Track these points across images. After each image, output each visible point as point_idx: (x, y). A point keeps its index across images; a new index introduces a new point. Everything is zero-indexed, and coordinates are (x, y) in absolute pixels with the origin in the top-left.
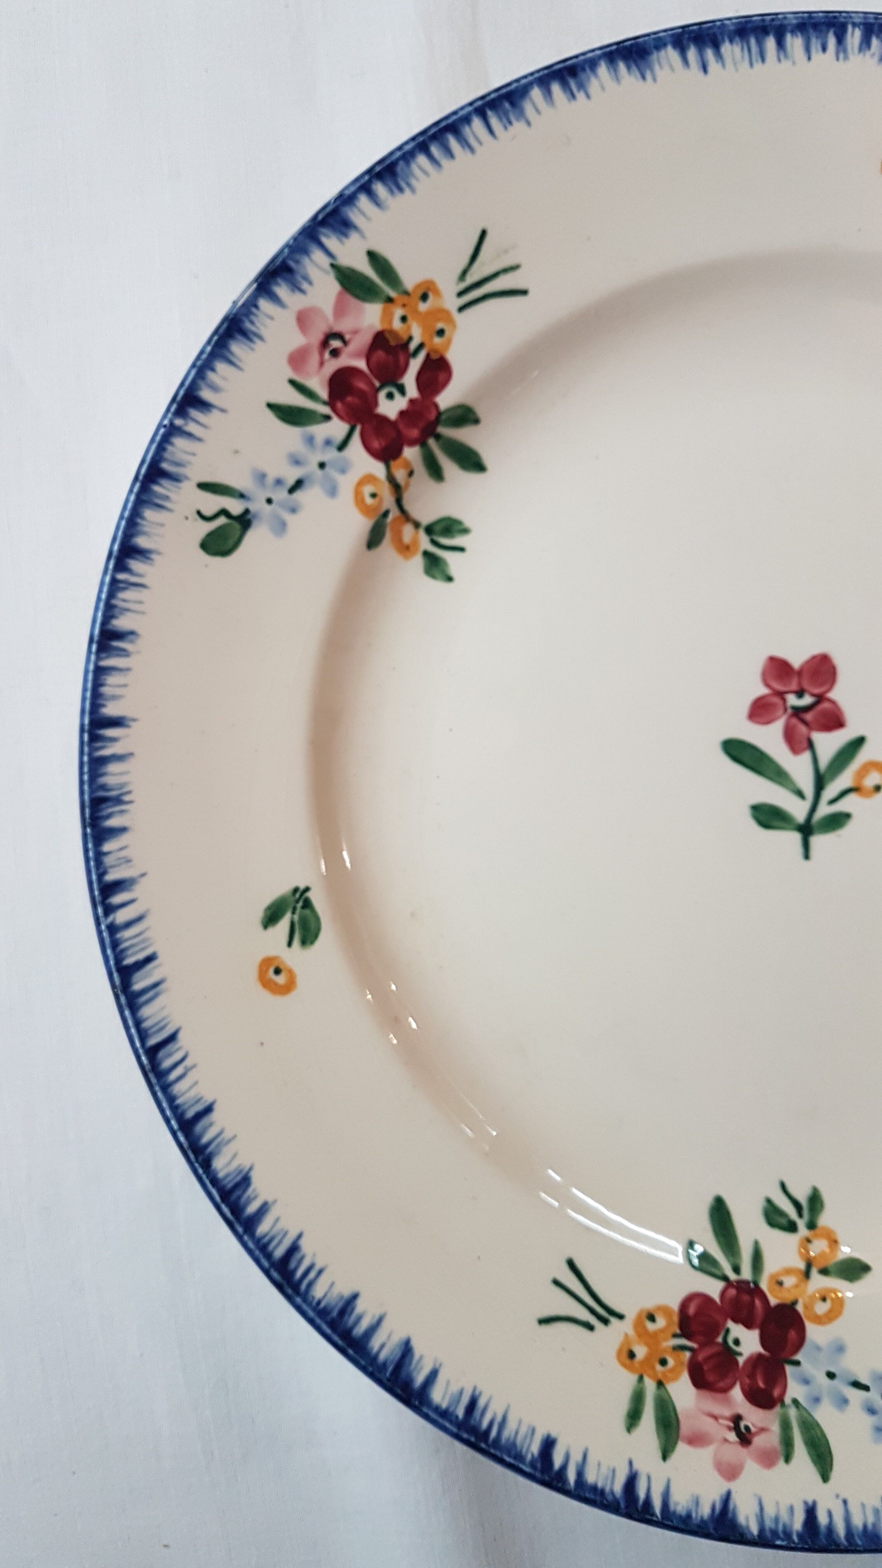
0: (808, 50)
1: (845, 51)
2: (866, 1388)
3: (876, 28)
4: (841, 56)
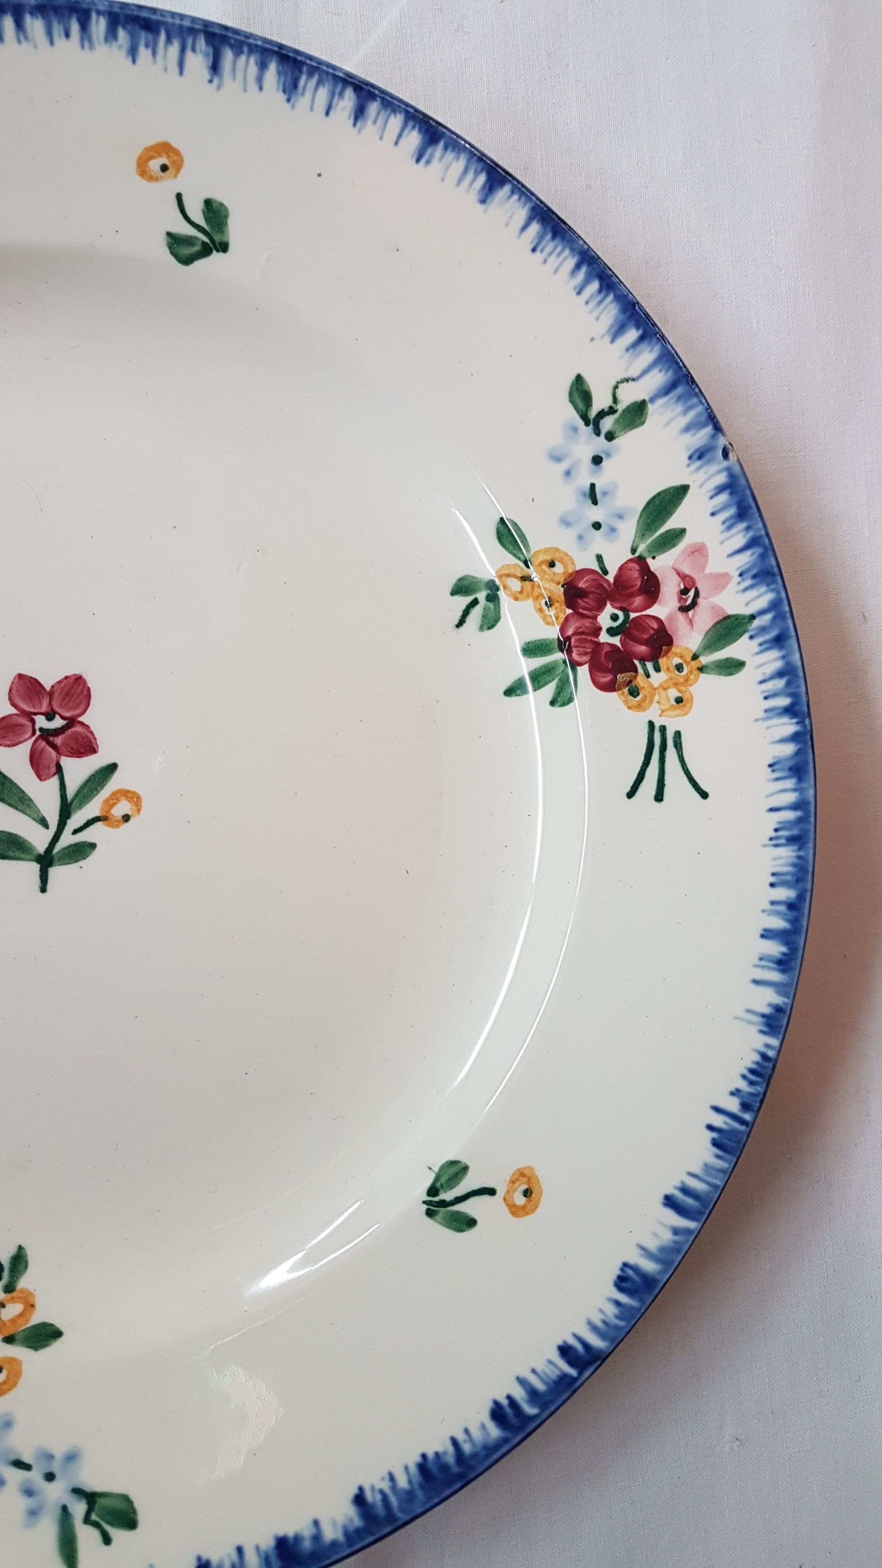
0: (49, 33)
1: (90, 41)
2: (27, 1467)
3: (122, 19)
4: (86, 44)
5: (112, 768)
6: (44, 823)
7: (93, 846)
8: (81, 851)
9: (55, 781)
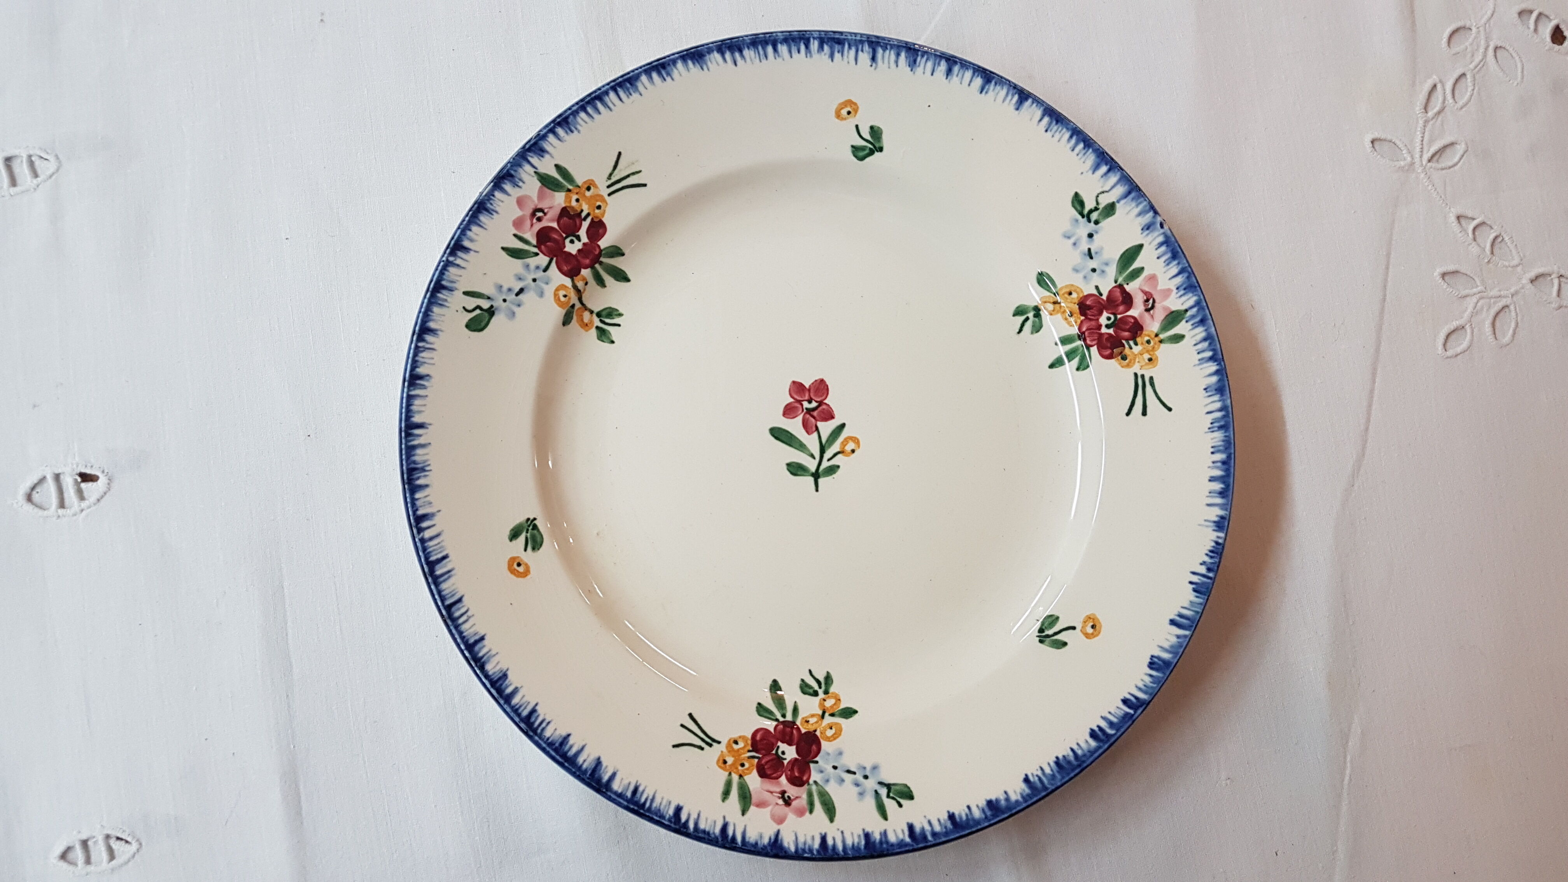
0: (790, 52)
1: (810, 52)
2: (854, 773)
3: (826, 40)
4: (808, 55)
5: (843, 426)
6: (813, 456)
7: (838, 467)
8: (832, 470)
9: (815, 434)
